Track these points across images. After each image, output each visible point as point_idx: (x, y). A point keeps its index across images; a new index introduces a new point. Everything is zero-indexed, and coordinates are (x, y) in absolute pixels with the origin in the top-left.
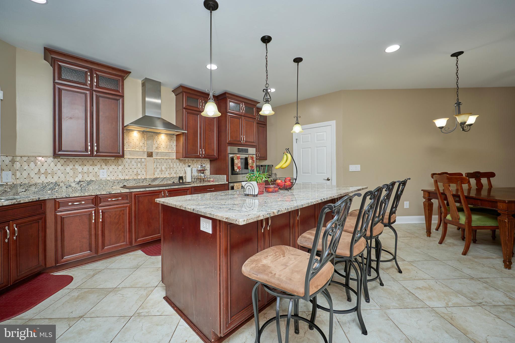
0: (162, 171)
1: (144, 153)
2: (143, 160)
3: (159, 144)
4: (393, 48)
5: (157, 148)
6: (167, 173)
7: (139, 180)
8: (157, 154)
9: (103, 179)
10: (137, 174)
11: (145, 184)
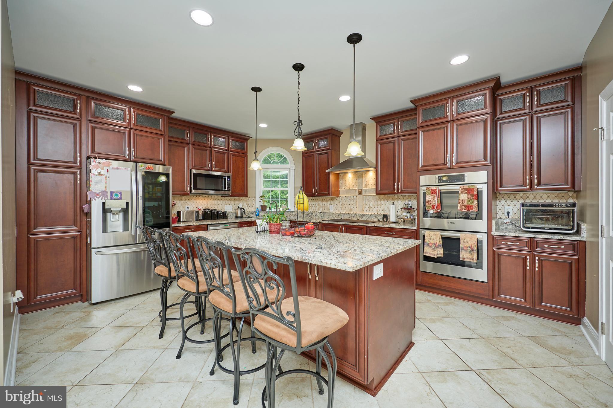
0: (370, 207)
1: (356, 191)
2: (355, 197)
3: (368, 181)
5: (366, 185)
6: (375, 210)
7: (351, 214)
8: (366, 192)
9: (331, 212)
10: (351, 210)
11: (355, 219)
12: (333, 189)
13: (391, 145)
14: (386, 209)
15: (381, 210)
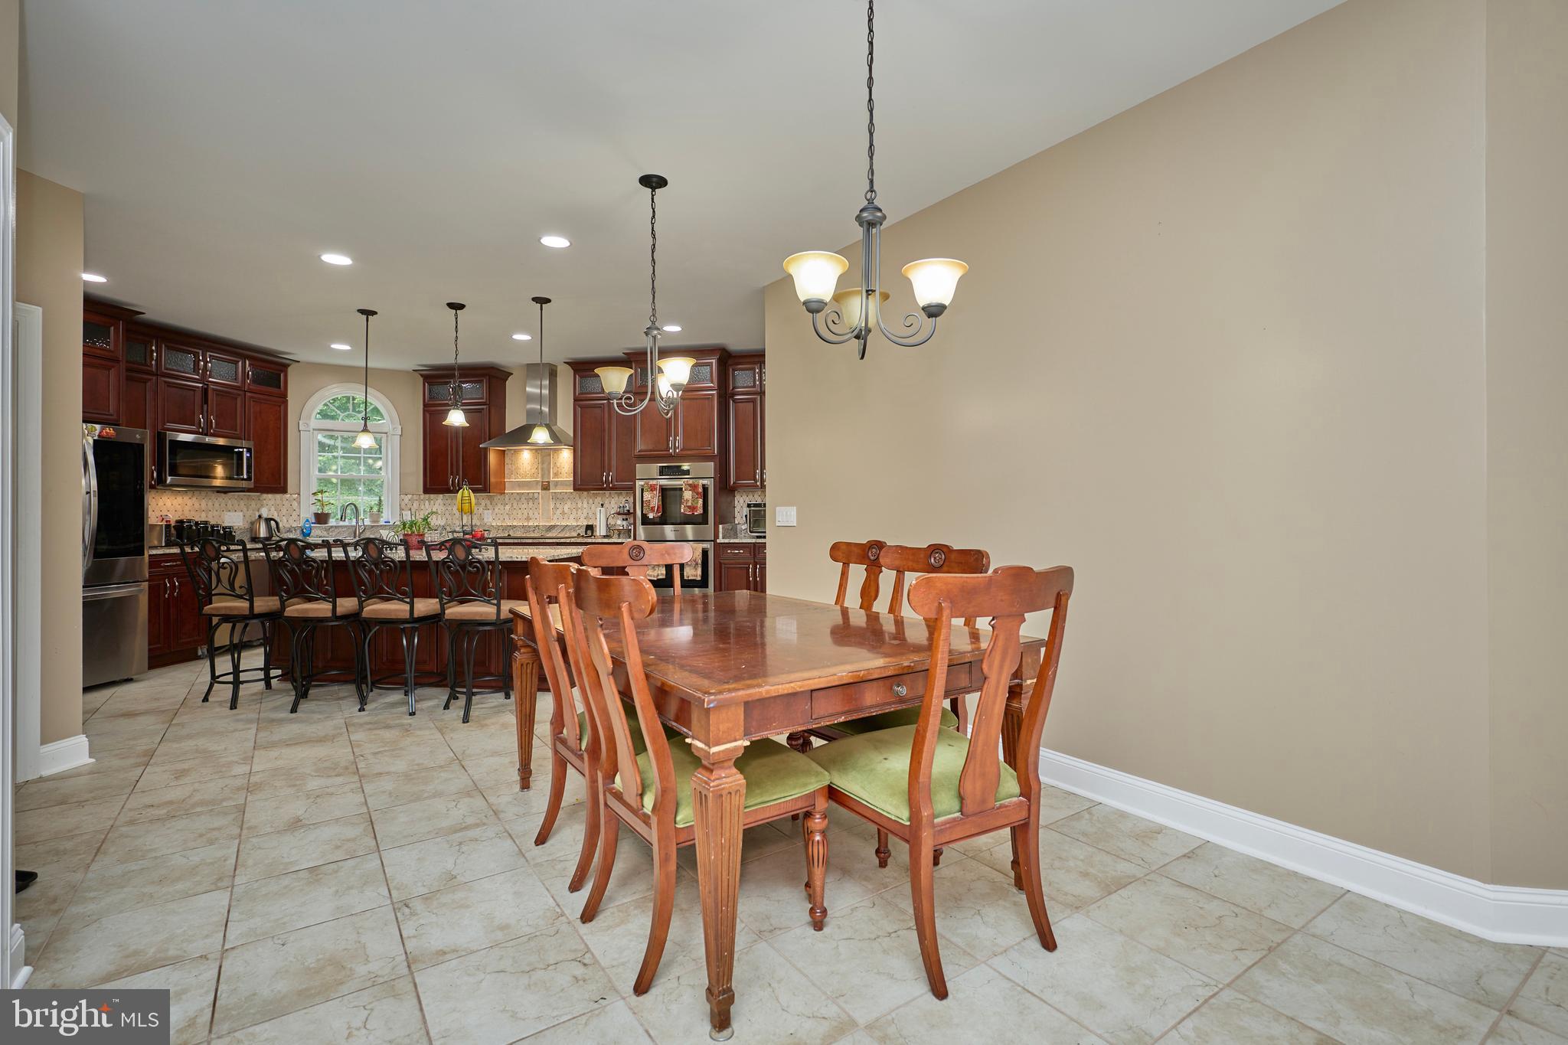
0: (563, 513)
1: (537, 484)
2: (536, 495)
3: (559, 466)
4: (555, 242)
5: (556, 475)
6: (572, 517)
7: (529, 527)
8: (556, 486)
9: (488, 524)
10: (528, 519)
11: (536, 534)
12: (493, 480)
13: (598, 411)
14: (590, 515)
15: (583, 516)
